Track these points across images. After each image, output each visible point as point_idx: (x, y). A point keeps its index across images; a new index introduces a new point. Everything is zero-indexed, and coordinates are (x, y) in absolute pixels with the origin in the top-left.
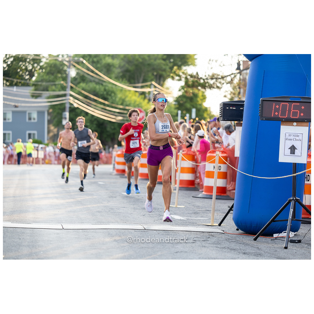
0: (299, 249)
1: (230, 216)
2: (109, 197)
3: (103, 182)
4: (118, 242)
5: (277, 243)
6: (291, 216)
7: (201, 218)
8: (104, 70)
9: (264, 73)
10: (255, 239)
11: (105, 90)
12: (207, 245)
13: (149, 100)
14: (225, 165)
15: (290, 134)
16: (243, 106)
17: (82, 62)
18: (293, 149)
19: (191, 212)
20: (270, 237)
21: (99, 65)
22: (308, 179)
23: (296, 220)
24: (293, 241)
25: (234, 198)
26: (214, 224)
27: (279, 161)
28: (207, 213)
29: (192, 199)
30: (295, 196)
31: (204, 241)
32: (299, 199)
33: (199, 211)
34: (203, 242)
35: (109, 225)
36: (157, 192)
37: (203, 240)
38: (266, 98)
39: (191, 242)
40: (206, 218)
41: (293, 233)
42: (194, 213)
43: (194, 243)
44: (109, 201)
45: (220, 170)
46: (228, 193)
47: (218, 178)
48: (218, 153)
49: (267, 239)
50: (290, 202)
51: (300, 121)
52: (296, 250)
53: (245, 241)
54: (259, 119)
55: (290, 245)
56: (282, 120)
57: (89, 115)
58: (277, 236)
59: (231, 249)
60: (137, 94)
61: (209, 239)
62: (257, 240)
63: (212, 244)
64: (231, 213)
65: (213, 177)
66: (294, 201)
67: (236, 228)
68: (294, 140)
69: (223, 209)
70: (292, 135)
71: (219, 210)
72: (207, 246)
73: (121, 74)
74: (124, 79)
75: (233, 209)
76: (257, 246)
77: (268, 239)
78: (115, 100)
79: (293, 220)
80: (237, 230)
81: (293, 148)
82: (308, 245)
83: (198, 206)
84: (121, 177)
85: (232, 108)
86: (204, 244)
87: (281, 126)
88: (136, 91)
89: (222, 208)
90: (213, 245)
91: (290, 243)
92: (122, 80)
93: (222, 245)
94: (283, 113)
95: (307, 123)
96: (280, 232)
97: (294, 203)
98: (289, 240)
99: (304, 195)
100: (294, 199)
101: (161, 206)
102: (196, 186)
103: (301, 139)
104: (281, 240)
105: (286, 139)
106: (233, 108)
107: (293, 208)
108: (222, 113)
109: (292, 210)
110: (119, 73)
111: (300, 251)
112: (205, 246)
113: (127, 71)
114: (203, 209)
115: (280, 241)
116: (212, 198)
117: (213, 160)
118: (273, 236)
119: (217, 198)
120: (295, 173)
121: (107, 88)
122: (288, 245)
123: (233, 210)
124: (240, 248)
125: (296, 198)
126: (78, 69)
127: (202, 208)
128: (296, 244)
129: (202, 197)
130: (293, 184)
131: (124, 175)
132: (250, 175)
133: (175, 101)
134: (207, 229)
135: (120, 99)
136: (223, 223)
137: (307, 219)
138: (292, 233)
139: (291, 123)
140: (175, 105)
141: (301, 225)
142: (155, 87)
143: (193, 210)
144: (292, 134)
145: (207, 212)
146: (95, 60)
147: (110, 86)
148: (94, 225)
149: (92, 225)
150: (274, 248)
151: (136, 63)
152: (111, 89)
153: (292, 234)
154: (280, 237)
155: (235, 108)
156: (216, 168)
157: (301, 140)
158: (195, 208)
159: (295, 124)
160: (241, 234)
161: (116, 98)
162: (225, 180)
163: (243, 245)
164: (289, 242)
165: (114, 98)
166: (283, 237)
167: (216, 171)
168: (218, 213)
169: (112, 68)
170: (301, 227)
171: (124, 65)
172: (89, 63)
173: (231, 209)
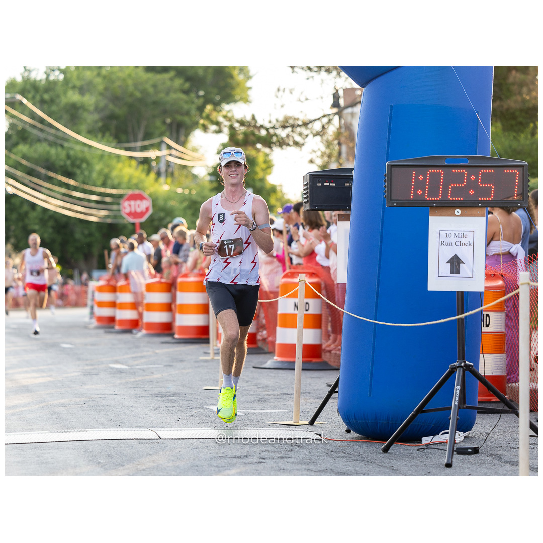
0: (475, 467)
1: (333, 404)
2: (85, 375)
3: (71, 344)
4: (106, 466)
5: (430, 455)
6: (457, 399)
7: (272, 411)
8: (66, 116)
9: (391, 110)
10: (386, 450)
11: (68, 157)
12: (288, 466)
13: (159, 174)
14: (317, 301)
15: (448, 233)
16: (350, 179)
17: (21, 103)
18: (455, 264)
19: (252, 399)
20: (414, 443)
21: (54, 108)
22: (488, 323)
23: (467, 407)
24: (462, 451)
25: (340, 365)
26: (301, 423)
27: (429, 289)
28: (284, 399)
29: (252, 372)
30: (463, 359)
31: (282, 457)
32: (472, 364)
33: (268, 397)
34: (279, 459)
35: (85, 432)
36: (181, 361)
37: (280, 455)
38: (398, 162)
39: (255, 461)
40: (283, 409)
41: (462, 434)
42: (259, 401)
43: (261, 462)
44: (83, 383)
45: (307, 310)
46: (325, 357)
47: (304, 328)
48: (303, 276)
49: (410, 448)
50: (454, 371)
51: (468, 205)
52: (469, 468)
53: (364, 455)
54: (384, 205)
55: (457, 458)
56: (431, 205)
57: (38, 209)
58: (429, 442)
59: (338, 472)
60: (134, 163)
61: (291, 454)
62: (389, 452)
63: (298, 463)
64: (333, 398)
65: (294, 326)
66: (461, 369)
67: (345, 427)
68: (458, 244)
69: (317, 390)
70: (453, 235)
71: (309, 393)
72: (288, 468)
73: (100, 124)
74: (107, 134)
75: (337, 389)
76: (390, 465)
77: (412, 448)
78: (90, 177)
79: (461, 407)
80: (348, 431)
81: (455, 260)
82: (493, 458)
83: (267, 386)
84: (106, 332)
85: (328, 184)
86: (281, 464)
87: (430, 217)
88: (131, 158)
89: (315, 388)
90: (300, 465)
91: (457, 455)
92: (103, 136)
93: (319, 465)
94: (434, 190)
95: (483, 209)
96: (435, 433)
97: (461, 373)
98: (455, 449)
99: (481, 356)
100: (462, 364)
101: (190, 388)
102: (260, 344)
103: (471, 242)
104: (439, 449)
105: (441, 244)
106: (331, 184)
107: (460, 384)
108: (308, 194)
109: (459, 387)
110: (96, 122)
111: (478, 470)
112: (285, 468)
113: (112, 117)
114: (275, 392)
115: (437, 451)
116: (294, 369)
117: (294, 291)
118: (420, 441)
119: (304, 368)
120: (462, 313)
121: (72, 153)
122: (452, 458)
123: (337, 392)
124: (356, 470)
125: (465, 362)
126: (12, 116)
127: (273, 390)
128: (469, 456)
129: (272, 367)
130: (458, 335)
131: (113, 328)
132: (371, 321)
133: (210, 175)
134: (286, 432)
135: (100, 173)
136: (318, 419)
137: (487, 404)
138: (460, 433)
139: (449, 211)
140: (211, 182)
141: (478, 416)
142: (169, 147)
143: (256, 395)
144: (453, 233)
145: (285, 397)
146: (46, 96)
147: (78, 148)
148: (54, 434)
149: (51, 434)
150: (424, 467)
151: (129, 100)
152: (80, 155)
153: (460, 437)
154: (436, 444)
155: (334, 184)
156: (301, 307)
157: (472, 245)
158: (260, 389)
159: (458, 212)
160: (355, 441)
161: (90, 172)
162: (318, 331)
163: (362, 464)
164: (454, 453)
165: (87, 173)
166: (441, 443)
167: (300, 313)
168: (307, 397)
169: (81, 111)
170: (477, 421)
171: (106, 106)
172: (34, 104)
173: (333, 391)
